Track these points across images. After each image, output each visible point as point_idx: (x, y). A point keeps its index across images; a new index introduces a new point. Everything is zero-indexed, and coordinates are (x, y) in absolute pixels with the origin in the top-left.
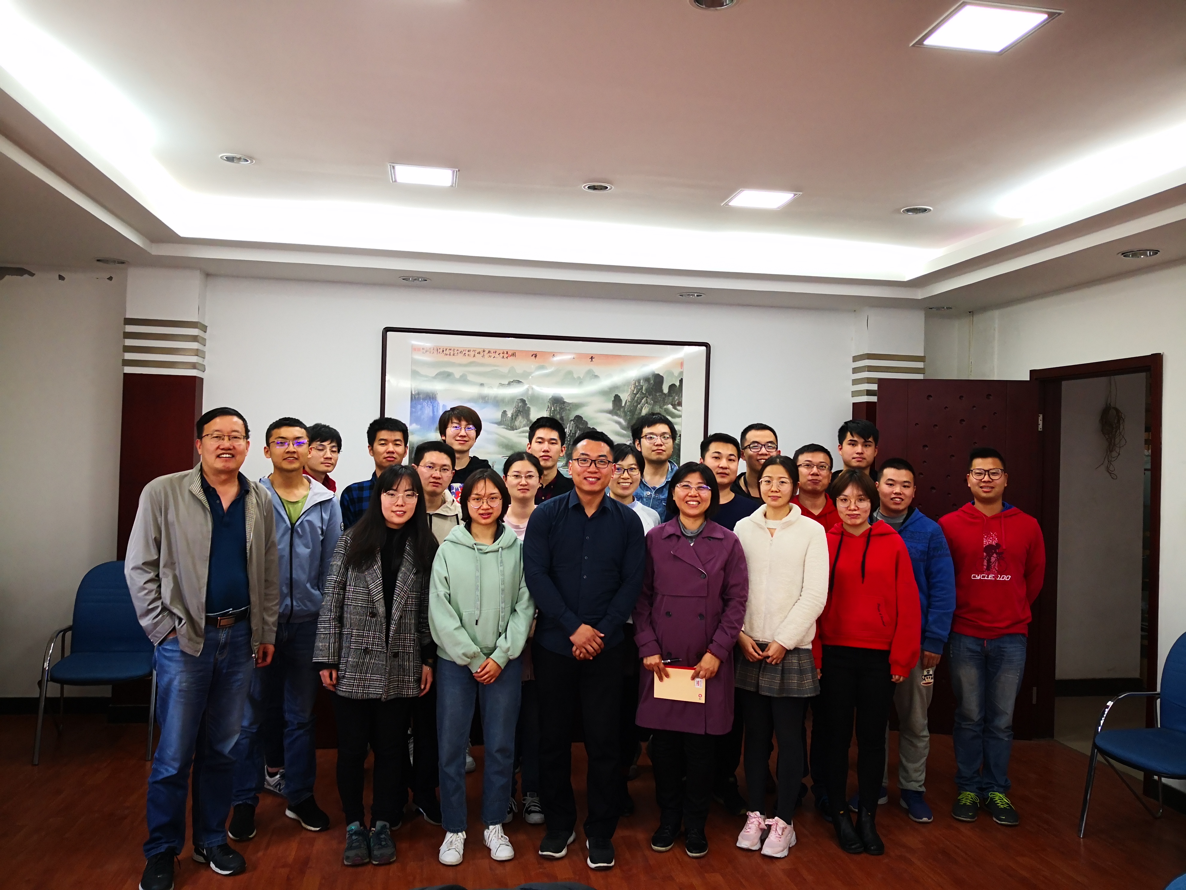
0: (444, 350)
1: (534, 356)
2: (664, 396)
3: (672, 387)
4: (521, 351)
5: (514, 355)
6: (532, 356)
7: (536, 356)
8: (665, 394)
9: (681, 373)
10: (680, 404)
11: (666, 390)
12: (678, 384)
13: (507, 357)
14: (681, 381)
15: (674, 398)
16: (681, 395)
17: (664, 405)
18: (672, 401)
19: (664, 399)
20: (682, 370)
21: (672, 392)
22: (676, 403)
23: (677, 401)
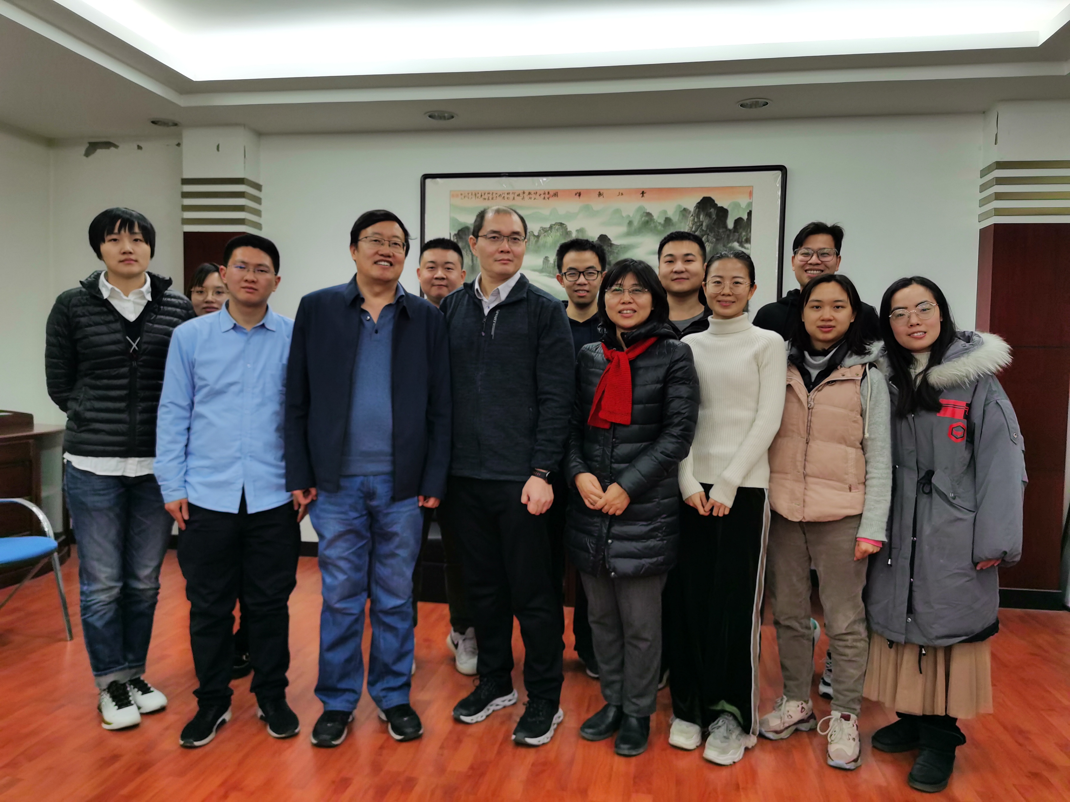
0: (483, 194)
1: (578, 194)
2: (728, 232)
3: (738, 221)
4: (564, 191)
5: (556, 195)
6: (576, 194)
7: (580, 195)
8: (730, 230)
9: (750, 204)
10: (748, 241)
11: (730, 224)
12: (745, 217)
13: (548, 198)
14: (750, 214)
15: (741, 233)
16: (749, 230)
17: (728, 243)
18: (739, 238)
19: (728, 236)
20: (751, 201)
21: (738, 227)
22: (743, 240)
23: (745, 238)
